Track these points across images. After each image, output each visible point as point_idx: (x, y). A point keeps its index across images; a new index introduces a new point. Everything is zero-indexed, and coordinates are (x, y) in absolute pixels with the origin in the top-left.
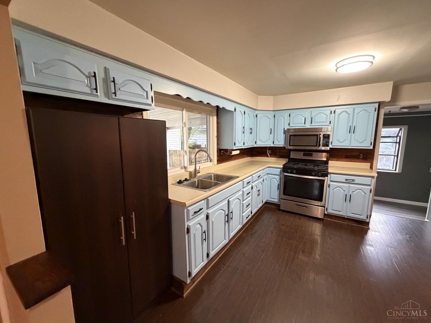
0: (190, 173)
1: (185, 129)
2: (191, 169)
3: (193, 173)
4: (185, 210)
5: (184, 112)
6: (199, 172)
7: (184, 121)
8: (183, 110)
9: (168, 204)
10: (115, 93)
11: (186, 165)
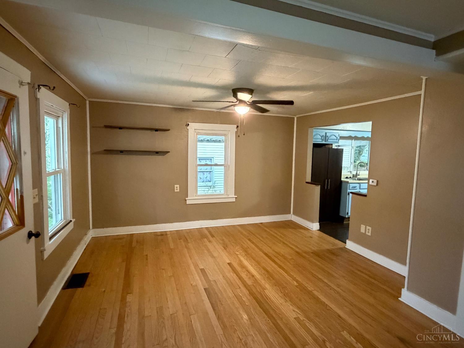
0: (353, 175)
1: (352, 150)
2: (354, 173)
3: (355, 175)
4: (348, 185)
5: (353, 141)
6: (359, 175)
7: (353, 146)
8: (352, 140)
9: (341, 182)
10: (328, 140)
11: (351, 171)
